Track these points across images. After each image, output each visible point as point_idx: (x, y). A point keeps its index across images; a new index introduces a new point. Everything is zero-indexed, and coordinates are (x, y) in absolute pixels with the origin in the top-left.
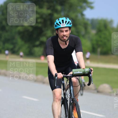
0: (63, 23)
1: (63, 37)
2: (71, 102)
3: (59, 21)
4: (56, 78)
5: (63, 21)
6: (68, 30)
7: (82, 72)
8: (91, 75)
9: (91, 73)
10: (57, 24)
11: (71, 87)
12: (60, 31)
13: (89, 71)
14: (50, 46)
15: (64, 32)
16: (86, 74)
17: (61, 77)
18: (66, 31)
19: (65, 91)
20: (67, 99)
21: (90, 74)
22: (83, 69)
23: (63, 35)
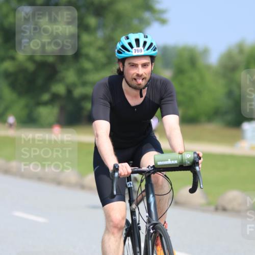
0: (138, 45)
1: (135, 79)
2: (152, 231)
3: (129, 41)
4: (116, 174)
5: (137, 41)
6: (149, 63)
7: (176, 162)
8: (199, 168)
9: (198, 164)
10: (123, 47)
11: (151, 196)
12: (129, 64)
13: (195, 158)
14: (102, 99)
15: (140, 66)
16: (187, 165)
17: (126, 173)
18: (144, 65)
19: (134, 206)
20: (139, 224)
21: (195, 166)
22: (180, 153)
23: (135, 75)
